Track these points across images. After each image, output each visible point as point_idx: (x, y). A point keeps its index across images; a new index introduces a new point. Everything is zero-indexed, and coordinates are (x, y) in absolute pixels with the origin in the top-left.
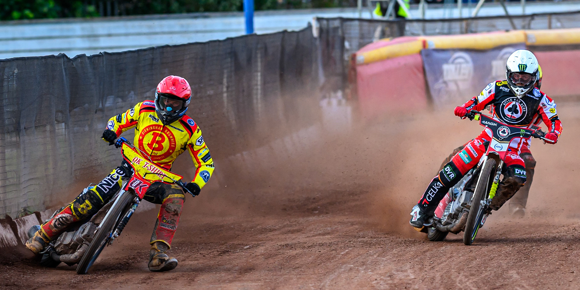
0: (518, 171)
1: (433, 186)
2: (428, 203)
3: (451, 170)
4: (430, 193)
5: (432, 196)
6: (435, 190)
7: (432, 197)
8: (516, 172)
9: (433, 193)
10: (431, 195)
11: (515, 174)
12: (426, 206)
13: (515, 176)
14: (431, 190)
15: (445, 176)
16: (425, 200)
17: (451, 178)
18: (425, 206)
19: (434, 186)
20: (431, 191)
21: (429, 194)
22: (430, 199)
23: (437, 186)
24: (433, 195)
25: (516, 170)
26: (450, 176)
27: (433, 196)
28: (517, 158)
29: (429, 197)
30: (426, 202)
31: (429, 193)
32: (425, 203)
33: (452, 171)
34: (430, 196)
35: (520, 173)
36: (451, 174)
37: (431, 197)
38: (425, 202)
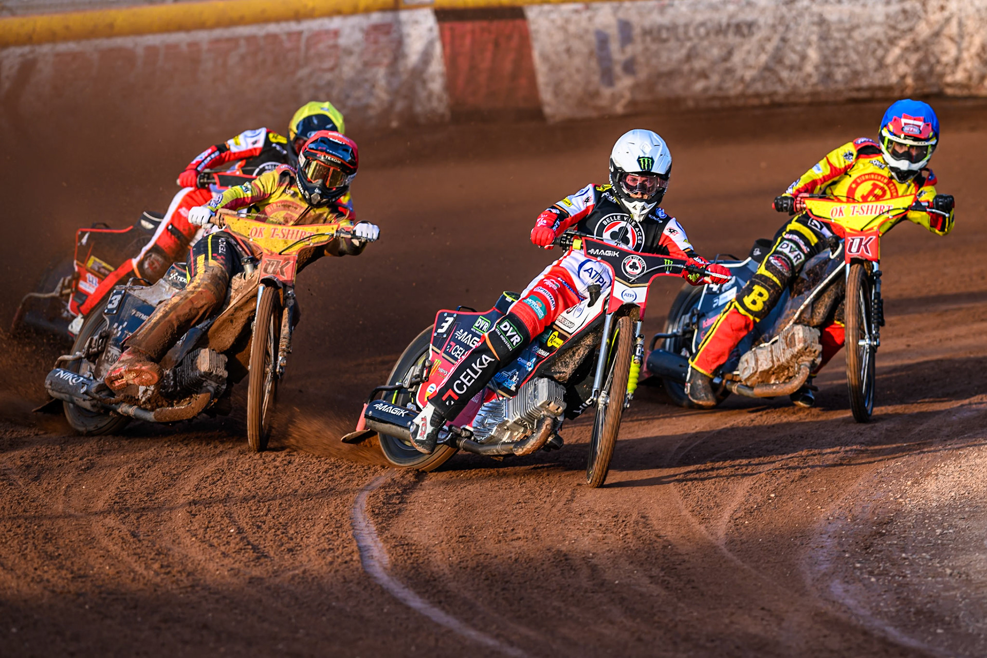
1: (473, 365)
2: (456, 398)
3: (513, 328)
4: (465, 377)
5: (467, 383)
6: (475, 372)
7: (467, 386)
9: (472, 378)
10: (465, 381)
12: (450, 403)
14: (467, 372)
15: (503, 339)
16: (450, 392)
17: (514, 344)
18: (447, 403)
19: (476, 364)
20: (468, 374)
21: (460, 380)
22: (462, 389)
23: (481, 363)
24: (469, 381)
26: (512, 340)
27: (469, 385)
29: (460, 387)
30: (453, 395)
31: (461, 377)
32: (450, 398)
33: (516, 331)
34: (463, 383)
36: (514, 335)
37: (464, 386)
38: (450, 395)
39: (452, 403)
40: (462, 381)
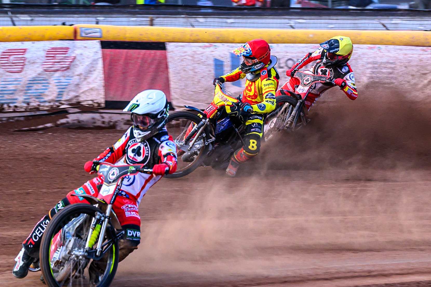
0: (130, 233)
1: (41, 224)
2: (34, 243)
3: (63, 205)
4: (38, 232)
5: (39, 235)
6: (43, 229)
7: (38, 236)
8: (129, 234)
9: (41, 232)
10: (38, 234)
11: (127, 236)
12: (31, 246)
13: (127, 238)
14: (39, 228)
16: (31, 240)
18: (30, 246)
19: (43, 224)
20: (39, 230)
21: (35, 233)
22: (36, 238)
23: (45, 224)
24: (40, 234)
25: (129, 231)
27: (40, 236)
28: (132, 215)
31: (36, 232)
32: (31, 244)
33: (64, 207)
34: (36, 235)
35: (133, 235)
37: (37, 237)
38: (31, 242)
39: (32, 246)
40: (36, 234)
